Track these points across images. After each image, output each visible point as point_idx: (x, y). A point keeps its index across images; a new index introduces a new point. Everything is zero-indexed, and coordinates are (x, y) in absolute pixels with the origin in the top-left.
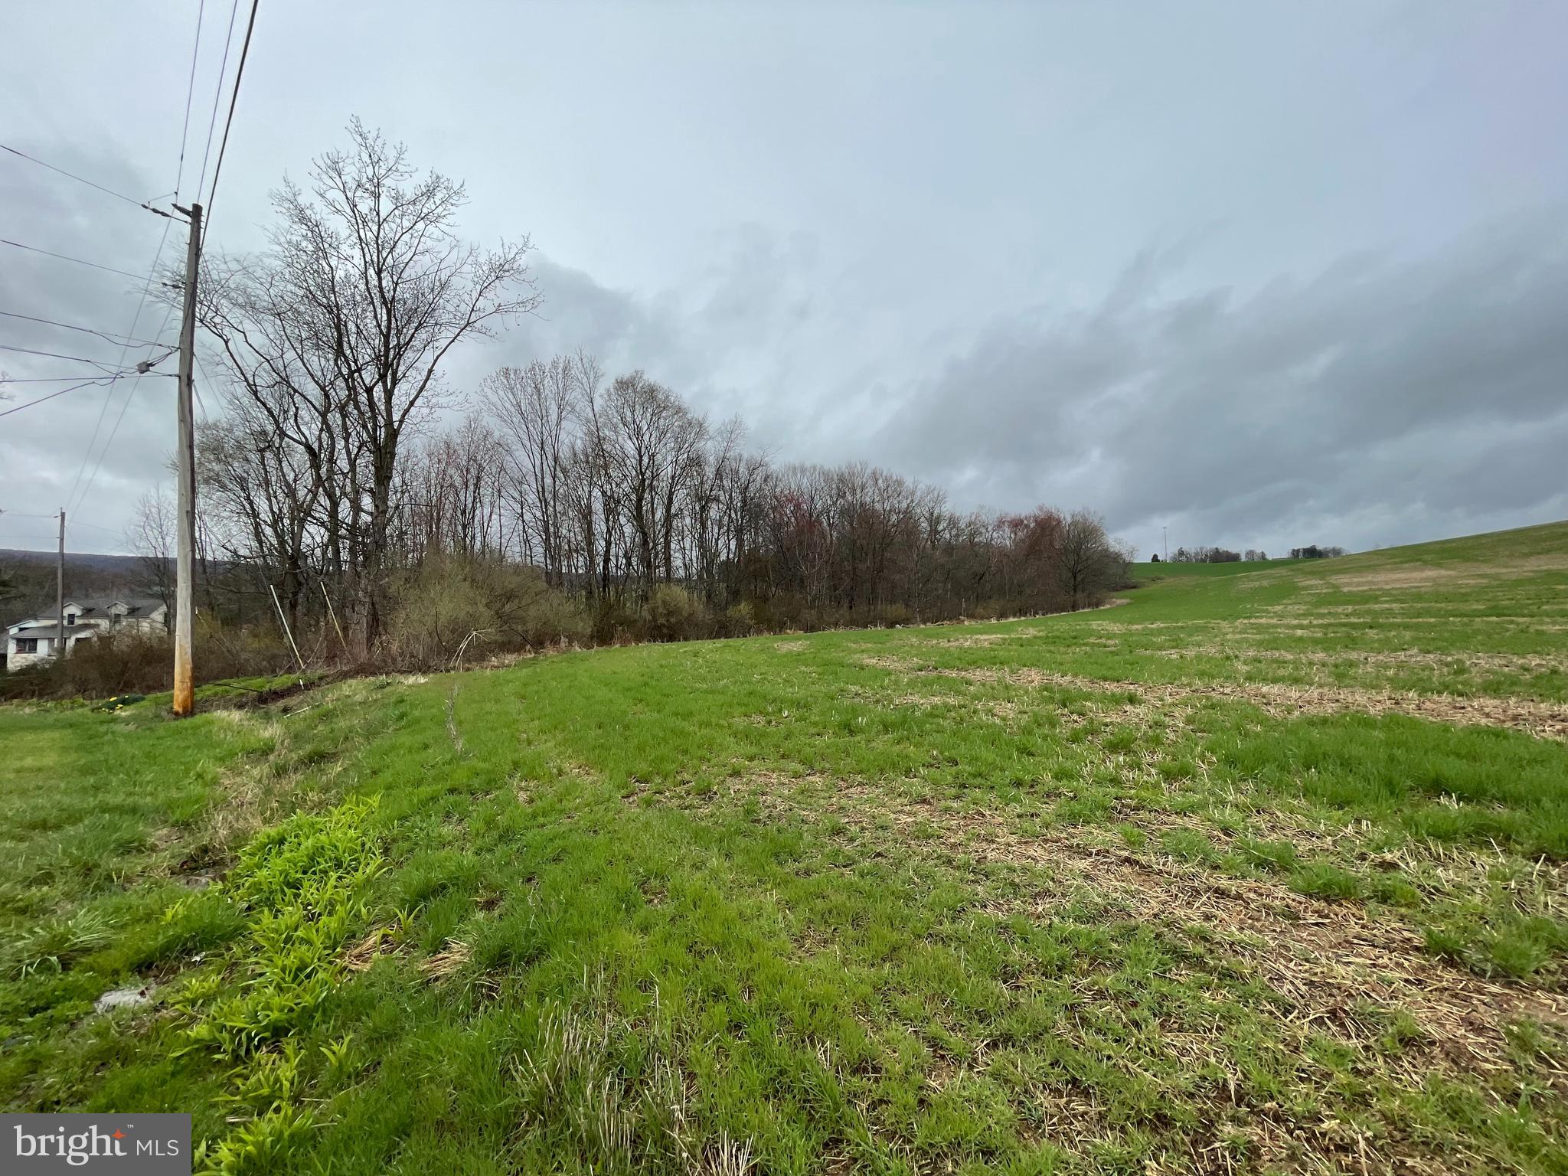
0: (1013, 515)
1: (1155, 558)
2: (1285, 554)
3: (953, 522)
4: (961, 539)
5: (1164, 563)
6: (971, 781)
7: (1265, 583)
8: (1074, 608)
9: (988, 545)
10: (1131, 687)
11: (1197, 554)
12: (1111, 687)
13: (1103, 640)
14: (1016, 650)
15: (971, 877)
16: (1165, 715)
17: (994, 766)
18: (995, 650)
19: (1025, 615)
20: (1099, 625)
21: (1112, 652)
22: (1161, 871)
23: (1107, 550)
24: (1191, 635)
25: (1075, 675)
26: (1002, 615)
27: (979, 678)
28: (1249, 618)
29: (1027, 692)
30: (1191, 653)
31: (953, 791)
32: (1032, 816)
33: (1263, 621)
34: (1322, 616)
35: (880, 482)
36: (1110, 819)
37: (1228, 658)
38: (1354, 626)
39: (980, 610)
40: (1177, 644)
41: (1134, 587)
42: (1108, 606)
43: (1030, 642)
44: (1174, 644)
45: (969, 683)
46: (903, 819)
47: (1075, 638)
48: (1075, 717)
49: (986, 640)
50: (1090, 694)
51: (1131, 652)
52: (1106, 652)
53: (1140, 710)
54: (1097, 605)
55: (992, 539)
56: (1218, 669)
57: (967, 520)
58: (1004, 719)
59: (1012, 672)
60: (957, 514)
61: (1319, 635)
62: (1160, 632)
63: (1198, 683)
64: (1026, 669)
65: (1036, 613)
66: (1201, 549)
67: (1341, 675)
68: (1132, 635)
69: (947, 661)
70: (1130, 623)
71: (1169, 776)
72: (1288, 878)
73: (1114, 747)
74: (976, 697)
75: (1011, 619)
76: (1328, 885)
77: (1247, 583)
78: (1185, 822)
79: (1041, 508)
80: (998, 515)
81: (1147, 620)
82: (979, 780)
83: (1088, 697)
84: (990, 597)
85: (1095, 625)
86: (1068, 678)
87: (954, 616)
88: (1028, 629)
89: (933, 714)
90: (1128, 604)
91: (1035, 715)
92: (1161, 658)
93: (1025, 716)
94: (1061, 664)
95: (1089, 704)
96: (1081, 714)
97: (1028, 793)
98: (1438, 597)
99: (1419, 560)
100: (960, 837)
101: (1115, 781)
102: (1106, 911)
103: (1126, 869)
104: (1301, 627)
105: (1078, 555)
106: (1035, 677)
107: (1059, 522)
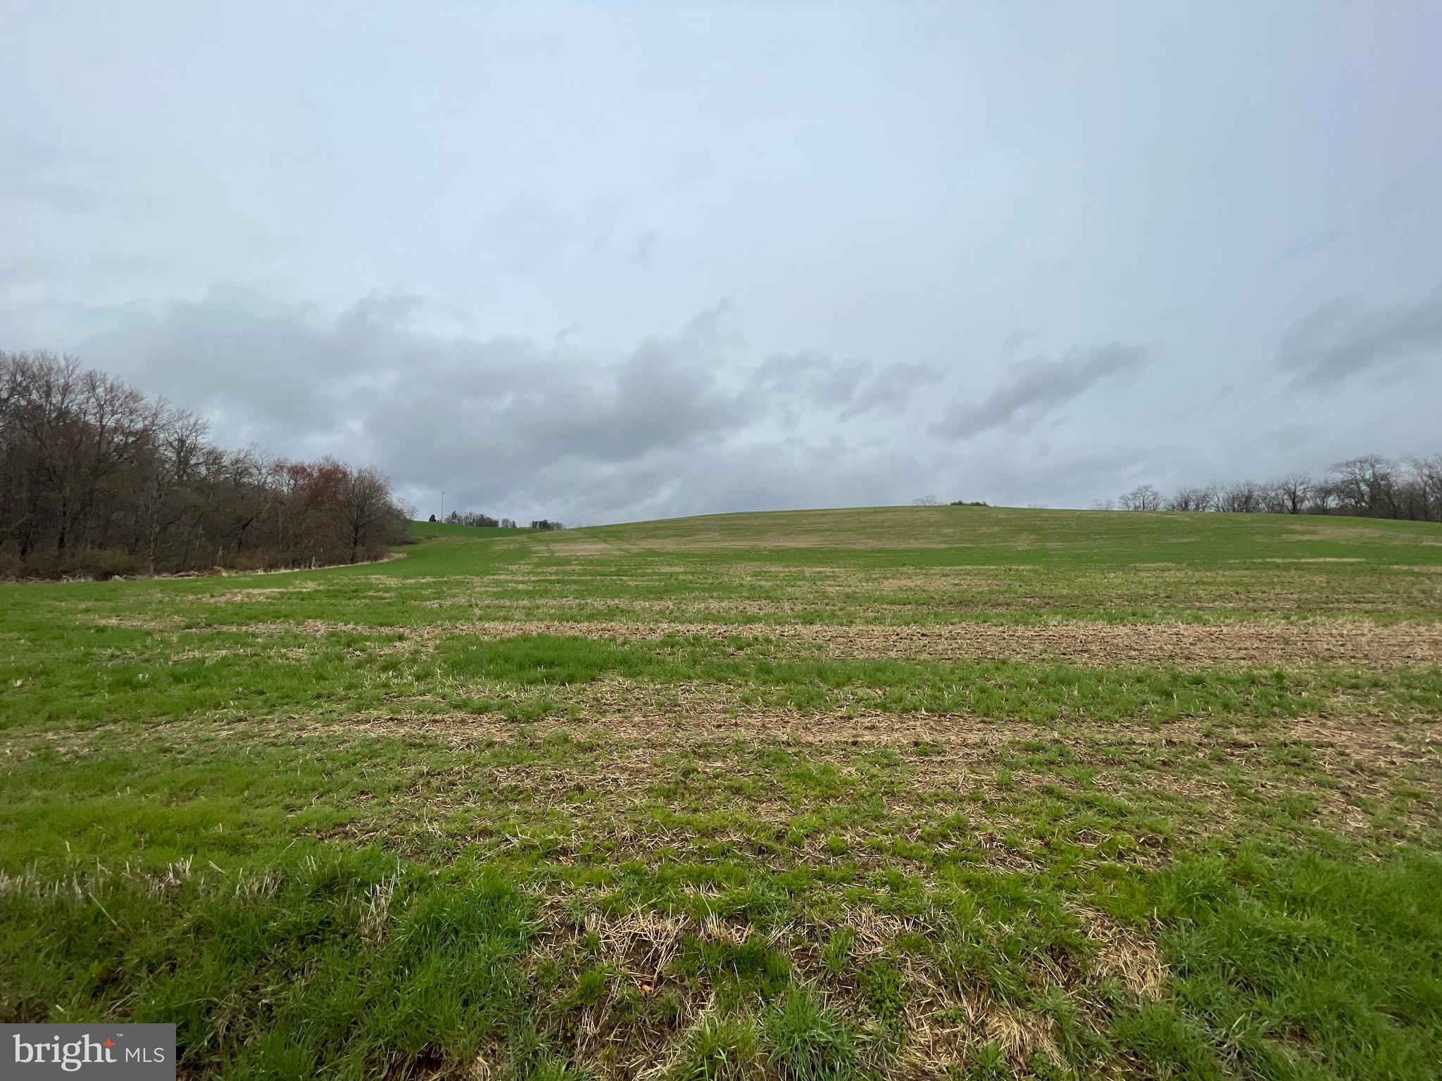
0: (294, 463)
1: (433, 518)
2: (527, 525)
3: (214, 457)
4: (222, 477)
5: (440, 523)
6: (279, 701)
7: (511, 547)
8: (353, 560)
9: (261, 488)
10: (401, 629)
11: (467, 518)
12: (386, 630)
13: (381, 594)
14: (297, 604)
15: (293, 747)
16: (422, 646)
17: (296, 689)
18: (274, 605)
19: (299, 567)
20: (377, 579)
21: (388, 604)
22: (408, 720)
23: (390, 507)
24: (450, 589)
25: (357, 624)
26: (271, 566)
27: (263, 631)
28: (494, 575)
29: (315, 639)
30: (447, 603)
31: (265, 710)
32: (331, 712)
33: (502, 577)
34: (539, 574)
35: (100, 390)
36: (382, 705)
37: (471, 606)
38: (550, 582)
39: (242, 561)
40: (439, 595)
41: (412, 543)
42: (387, 560)
43: (310, 596)
44: (437, 596)
45: (254, 635)
46: (224, 733)
47: (356, 591)
48: (358, 653)
49: (260, 594)
50: (370, 636)
51: (403, 603)
52: (382, 604)
53: (406, 644)
54: (376, 559)
55: (265, 482)
56: (460, 614)
57: (234, 457)
58: (298, 660)
59: (298, 624)
60: (221, 449)
61: (531, 588)
62: (428, 585)
63: (447, 624)
64: (310, 620)
65: (311, 565)
66: (471, 514)
67: (530, 614)
68: (405, 588)
69: (216, 617)
70: (405, 577)
71: (418, 678)
72: (466, 709)
73: (385, 669)
74: (265, 647)
75: (283, 571)
76: (478, 710)
77: (499, 546)
78: (426, 698)
79: (327, 459)
80: (275, 458)
81: (420, 575)
82: (286, 701)
83: (367, 639)
84: (256, 546)
85: (373, 579)
86: (350, 626)
87: (205, 566)
88: (306, 582)
89: (225, 662)
90: (404, 558)
91: (326, 654)
92: (424, 608)
93: (317, 657)
94: (344, 615)
95: (368, 643)
96: (362, 650)
97: (326, 702)
98: (601, 563)
101: (385, 685)
102: (378, 740)
103: (390, 723)
104: (522, 582)
106: (322, 627)
107: (345, 474)
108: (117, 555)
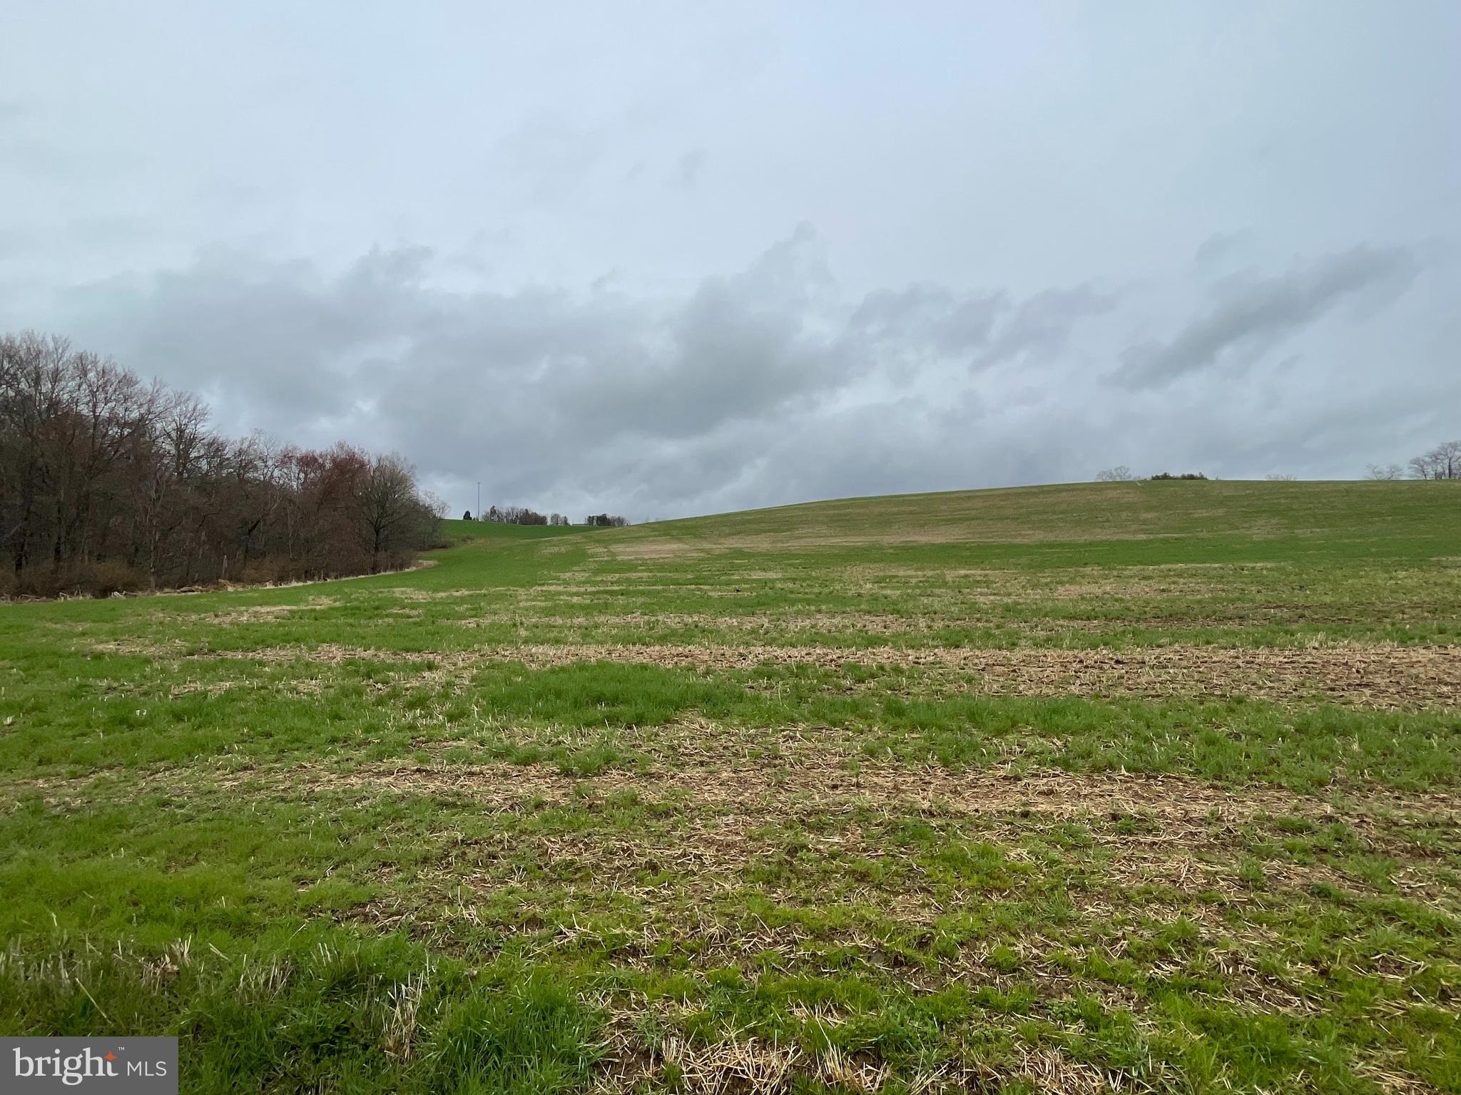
0: (303, 452)
1: (467, 515)
2: (582, 521)
3: (215, 449)
4: (225, 472)
5: (476, 521)
6: (288, 746)
7: (563, 550)
8: (374, 570)
9: (267, 485)
10: (431, 656)
11: (508, 514)
12: (413, 658)
13: (407, 611)
14: (310, 625)
15: (304, 803)
16: (456, 677)
17: (308, 732)
18: (284, 626)
20: (403, 593)
21: (415, 623)
22: (439, 771)
23: (416, 503)
24: (489, 604)
25: (378, 649)
26: (281, 579)
27: (271, 658)
28: (543, 585)
29: (330, 668)
30: (485, 622)
31: (273, 757)
32: (347, 760)
33: (552, 588)
34: (597, 583)
35: (91, 375)
36: (407, 752)
37: (515, 625)
38: (611, 593)
39: (249, 572)
40: (477, 612)
41: (443, 547)
42: (414, 568)
43: (325, 614)
44: (474, 613)
45: (262, 664)
46: (228, 784)
47: (377, 608)
48: (379, 686)
49: (269, 613)
50: (394, 665)
51: (433, 623)
52: (409, 624)
53: (436, 675)
54: (402, 566)
55: (272, 477)
56: (502, 635)
57: (237, 447)
58: (310, 695)
59: (311, 649)
60: (222, 439)
61: (588, 602)
62: (463, 600)
63: (486, 648)
64: (325, 645)
65: (327, 576)
66: (513, 509)
67: (587, 635)
68: (436, 604)
69: (221, 642)
70: (436, 591)
71: (451, 718)
72: (509, 759)
73: (411, 706)
74: (273, 678)
75: (294, 584)
76: (523, 759)
77: (551, 548)
78: (460, 743)
79: (341, 446)
80: (282, 447)
81: (453, 587)
82: (296, 745)
83: (391, 668)
84: (264, 555)
85: (398, 592)
86: (371, 652)
87: (210, 580)
88: (321, 597)
89: (229, 697)
90: (436, 567)
91: (342, 688)
92: (459, 628)
93: (332, 690)
94: (364, 638)
95: (392, 674)
96: (385, 683)
97: (342, 747)
98: (675, 568)
99: (668, 535)
100: (288, 784)
101: (411, 727)
102: (404, 797)
103: (417, 776)
104: (577, 594)
105: (383, 507)
106: (337, 653)
107: (362, 465)
108: (114, 568)
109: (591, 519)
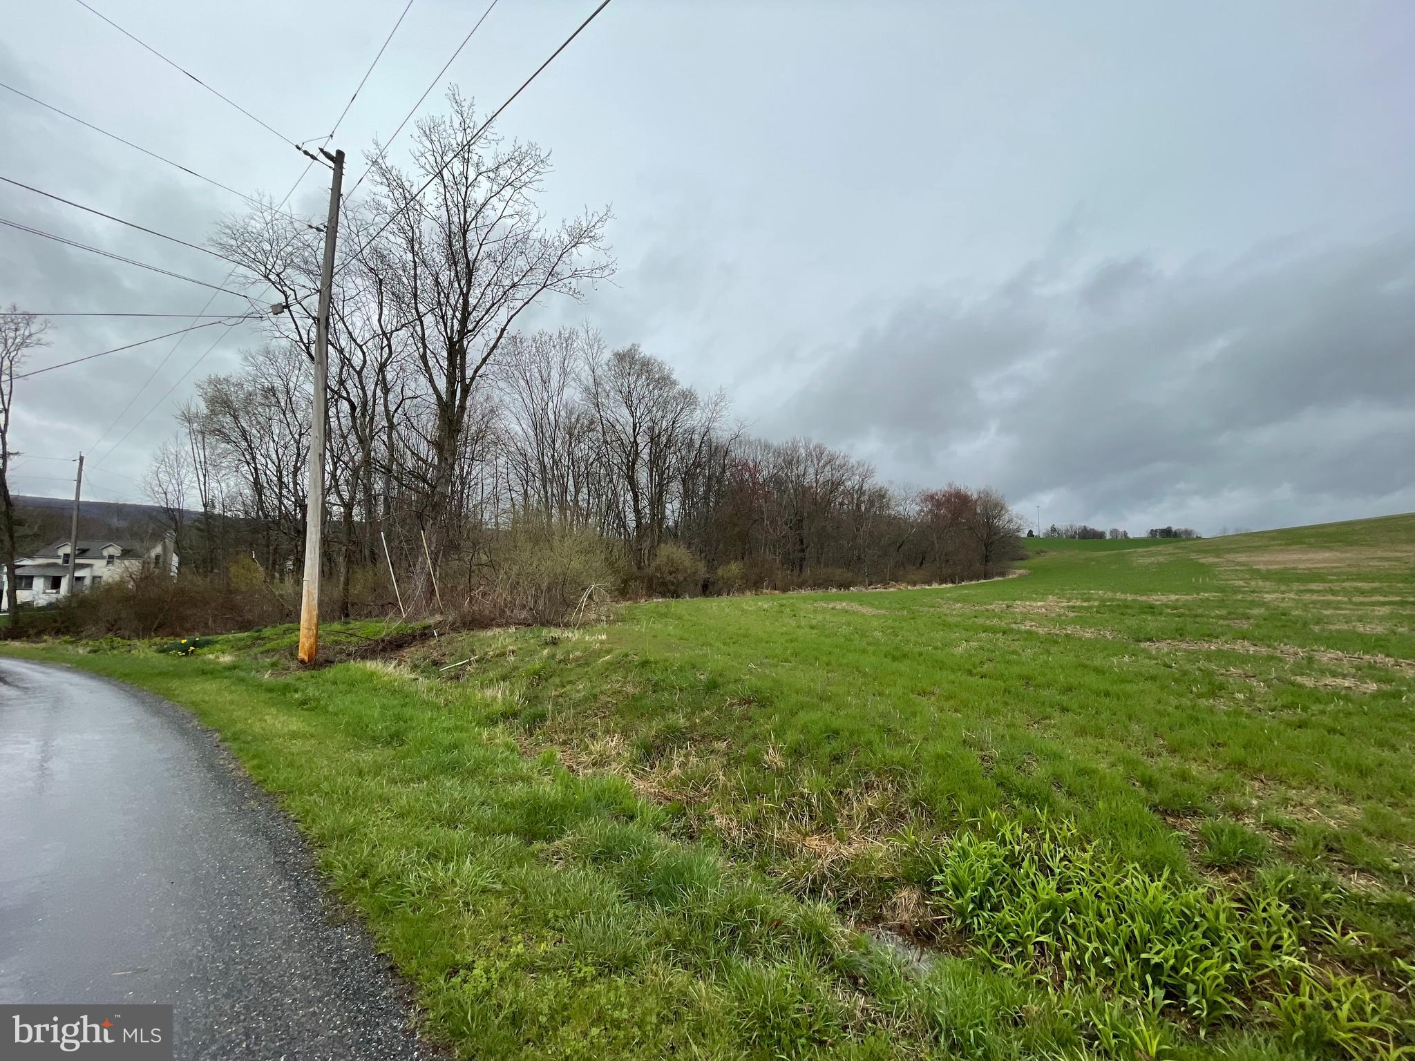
1: (1031, 533)
5: (1038, 538)
8: (986, 577)
11: (1067, 531)
26: (931, 581)
66: (1071, 527)
75: (935, 586)
79: (948, 485)
105: (989, 530)
107: (967, 498)
109: (1153, 533)
